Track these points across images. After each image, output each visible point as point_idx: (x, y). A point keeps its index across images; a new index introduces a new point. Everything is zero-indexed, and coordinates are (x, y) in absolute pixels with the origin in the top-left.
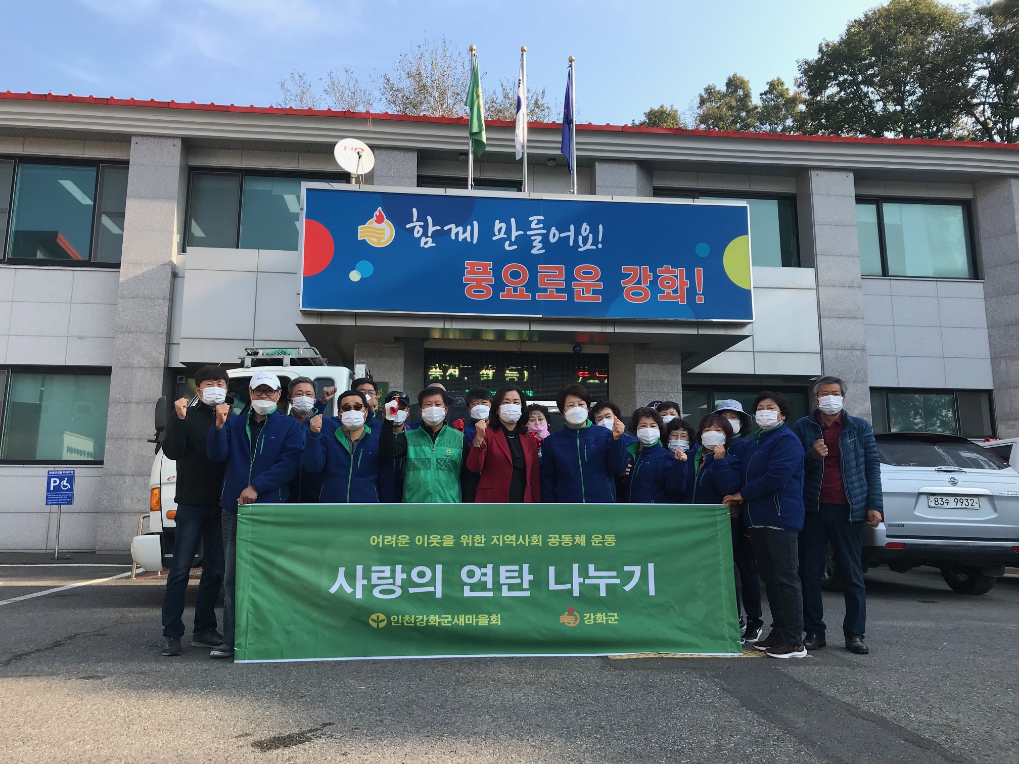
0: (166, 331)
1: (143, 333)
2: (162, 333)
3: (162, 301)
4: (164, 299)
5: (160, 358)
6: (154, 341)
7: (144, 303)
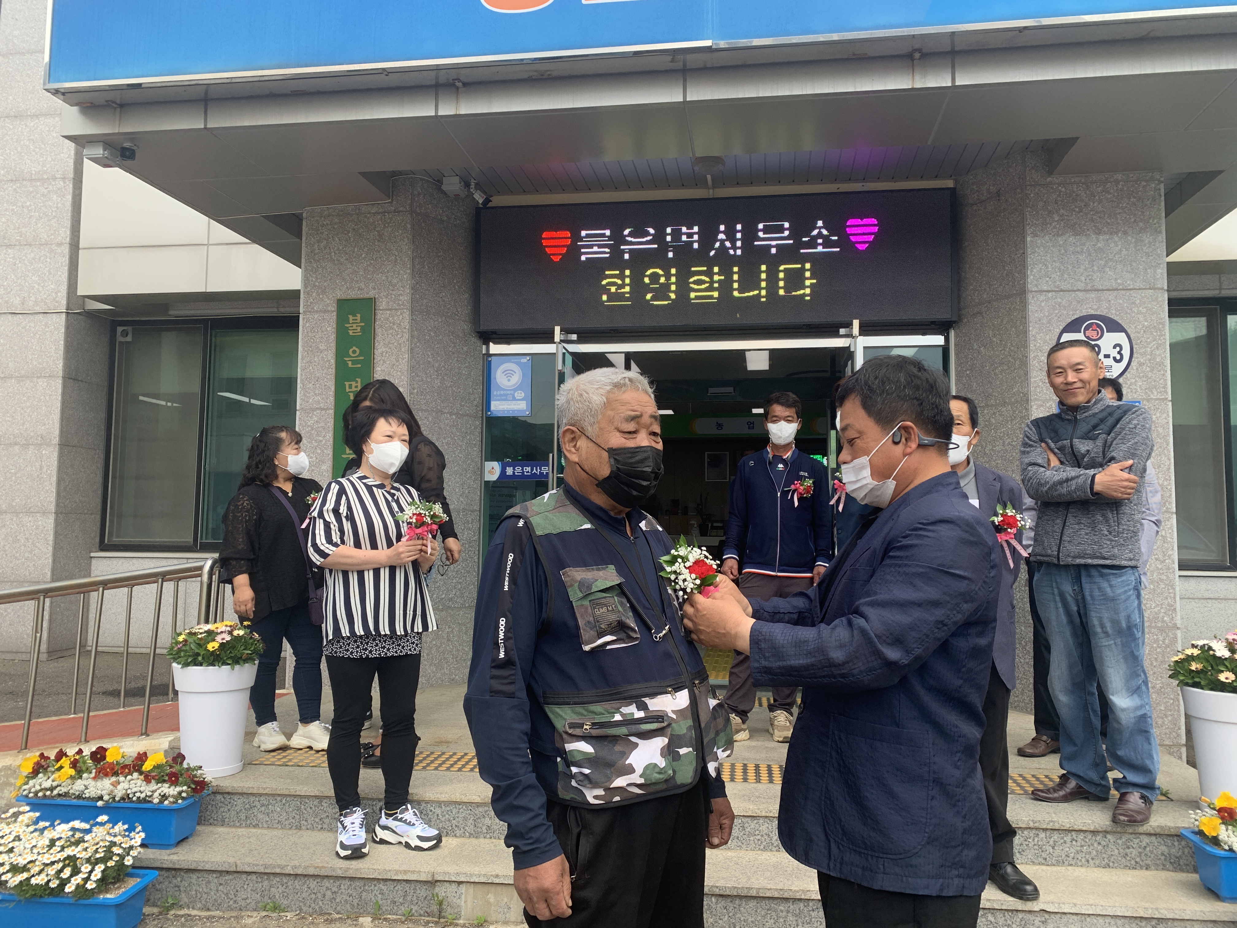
0: (68, 239)
1: (30, 245)
2: (60, 244)
3: (62, 183)
4: (64, 179)
5: (59, 291)
6: (48, 260)
7: (31, 189)
